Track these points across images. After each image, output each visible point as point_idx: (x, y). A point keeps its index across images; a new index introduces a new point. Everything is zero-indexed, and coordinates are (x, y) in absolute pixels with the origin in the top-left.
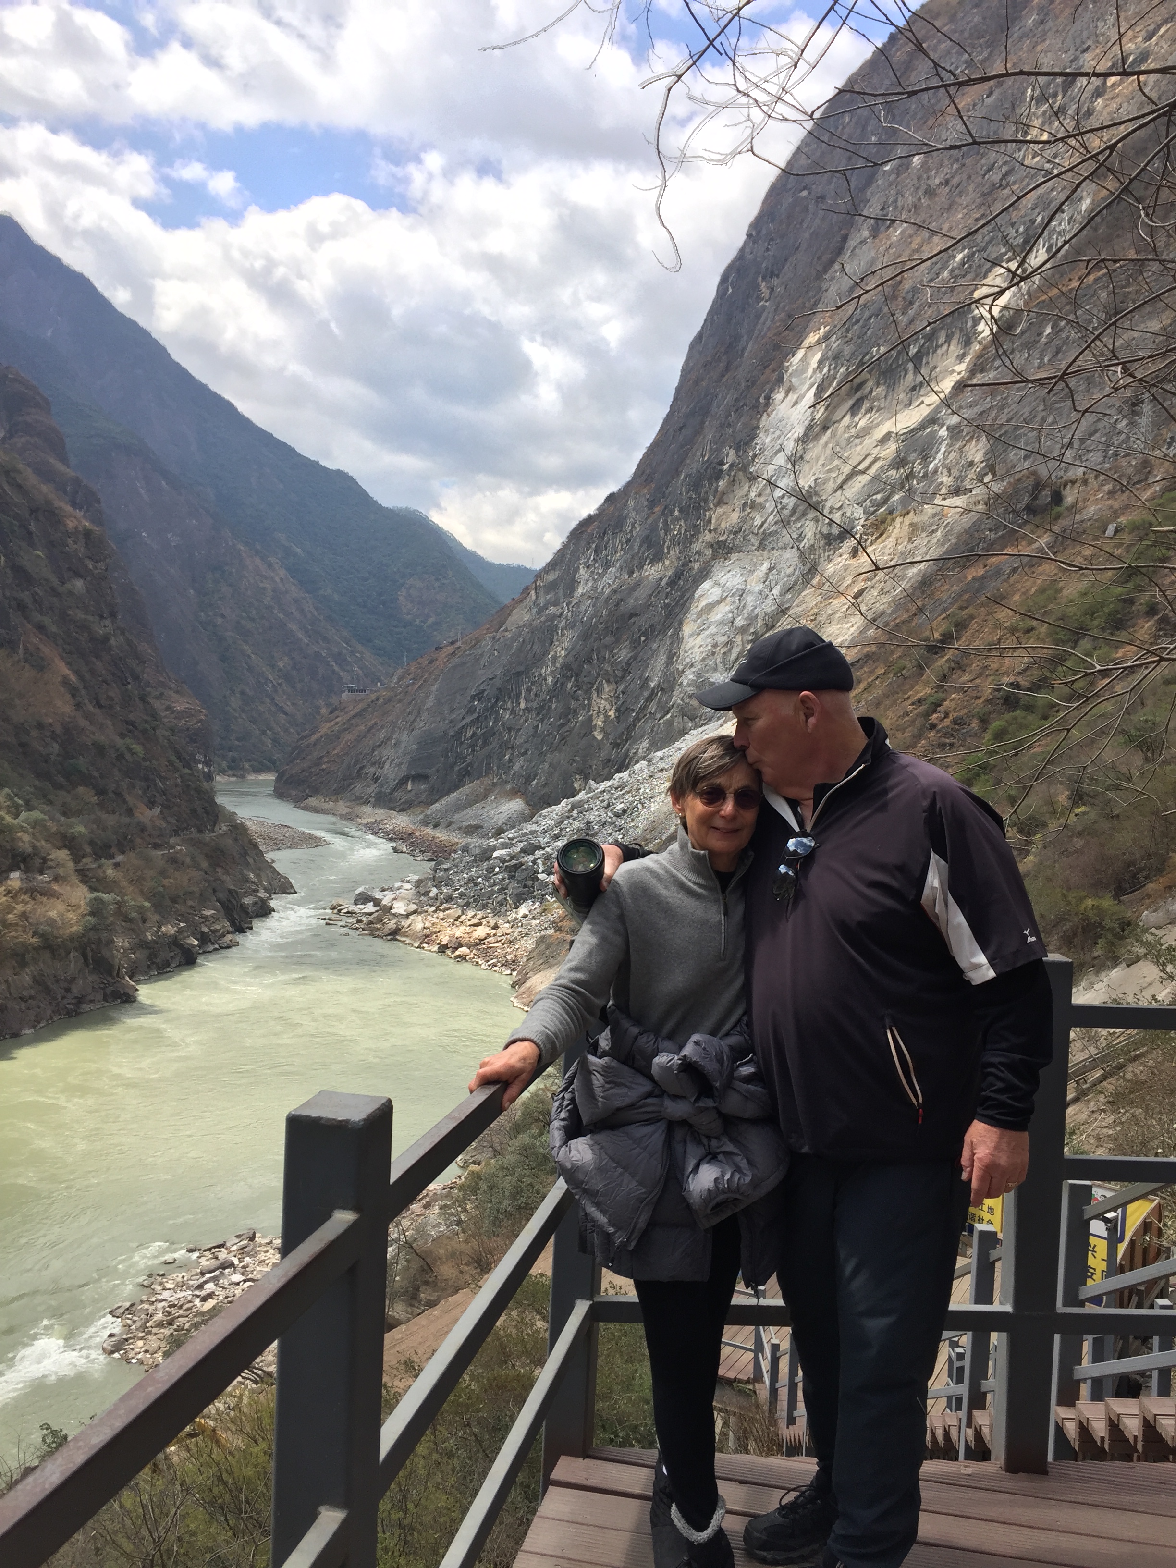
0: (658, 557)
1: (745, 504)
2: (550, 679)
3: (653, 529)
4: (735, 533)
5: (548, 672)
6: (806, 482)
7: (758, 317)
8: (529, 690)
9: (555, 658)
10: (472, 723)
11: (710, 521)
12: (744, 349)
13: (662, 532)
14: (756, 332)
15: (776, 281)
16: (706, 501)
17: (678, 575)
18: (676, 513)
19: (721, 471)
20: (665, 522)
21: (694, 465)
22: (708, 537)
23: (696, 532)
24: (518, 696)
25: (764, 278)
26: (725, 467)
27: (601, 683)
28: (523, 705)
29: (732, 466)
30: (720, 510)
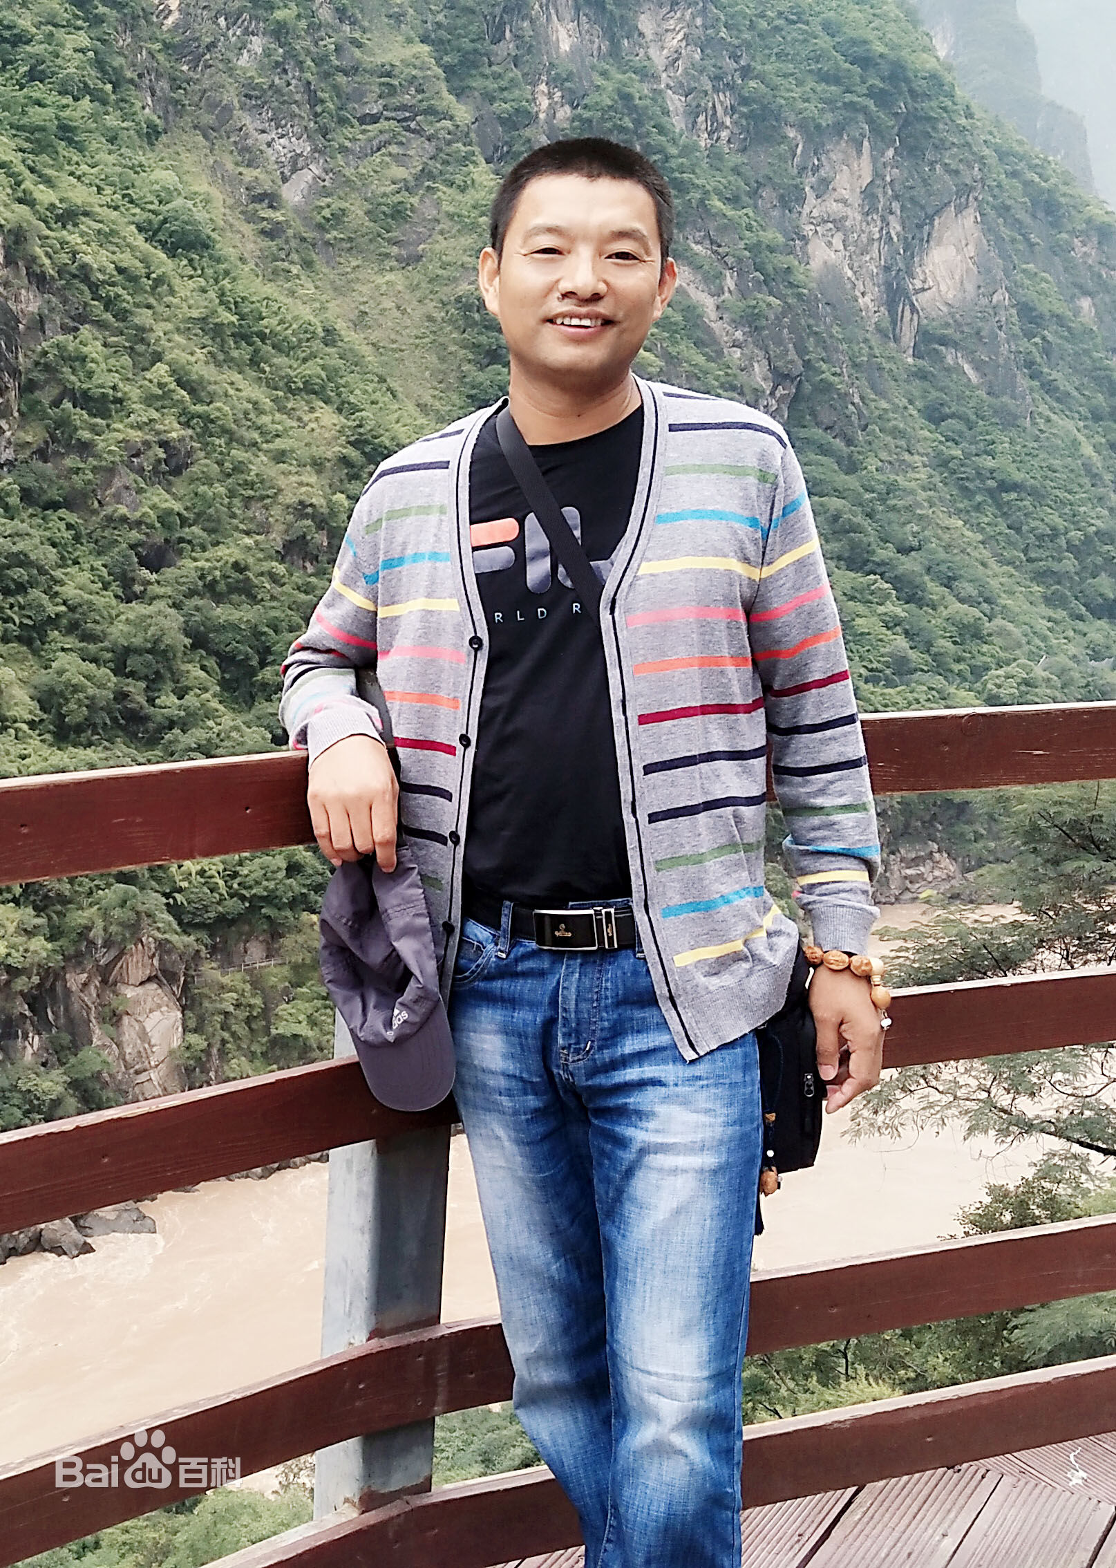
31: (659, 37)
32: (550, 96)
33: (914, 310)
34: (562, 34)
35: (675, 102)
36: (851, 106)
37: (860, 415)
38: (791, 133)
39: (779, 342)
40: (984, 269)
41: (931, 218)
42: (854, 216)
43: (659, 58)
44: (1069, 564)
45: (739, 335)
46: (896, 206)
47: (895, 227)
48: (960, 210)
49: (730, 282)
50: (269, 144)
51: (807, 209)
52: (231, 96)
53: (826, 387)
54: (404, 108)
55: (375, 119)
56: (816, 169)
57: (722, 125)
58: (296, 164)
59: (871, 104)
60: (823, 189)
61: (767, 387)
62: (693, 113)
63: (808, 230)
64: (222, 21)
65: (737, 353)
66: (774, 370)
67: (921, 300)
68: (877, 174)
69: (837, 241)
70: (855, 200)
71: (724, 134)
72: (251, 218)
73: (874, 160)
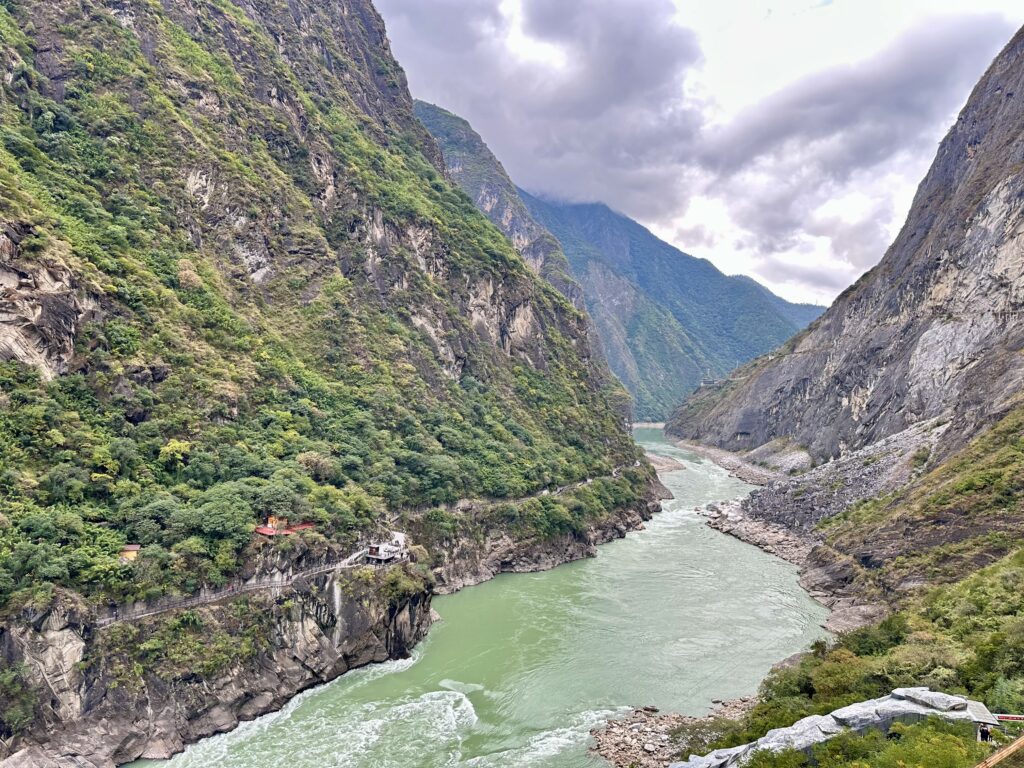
0: (897, 313)
1: (955, 284)
2: (825, 384)
3: (893, 295)
4: (949, 301)
5: (823, 381)
6: (998, 271)
7: (966, 169)
8: (811, 389)
9: (828, 372)
10: (776, 406)
11: (931, 293)
12: (956, 188)
13: (898, 300)
14: (964, 178)
15: (978, 146)
16: (928, 281)
17: (909, 326)
18: (908, 288)
19: (939, 264)
20: (901, 294)
21: (920, 261)
22: (930, 303)
23: (920, 299)
24: (805, 391)
25: (970, 145)
26: (941, 262)
27: (857, 389)
28: (807, 397)
29: (946, 261)
30: (938, 287)
31: (416, 238)
32: (373, 253)
33: (510, 338)
34: (378, 232)
35: (422, 261)
36: (486, 268)
37: (488, 372)
38: (465, 275)
39: (457, 345)
40: (534, 326)
41: (515, 308)
42: (488, 305)
43: (415, 245)
44: (561, 427)
45: (443, 342)
46: (503, 303)
47: (503, 310)
48: (525, 306)
49: (440, 324)
50: (247, 257)
51: (471, 301)
52: (229, 237)
53: (475, 362)
54: (309, 250)
55: (295, 252)
56: (474, 288)
57: (439, 270)
58: (259, 266)
59: (492, 268)
60: (476, 296)
61: (453, 361)
62: (428, 265)
63: (472, 309)
64: (228, 210)
65: (443, 349)
66: (456, 356)
67: (512, 335)
68: (495, 291)
69: (483, 312)
70: (489, 300)
71: (441, 273)
72: (232, 283)
73: (494, 287)
